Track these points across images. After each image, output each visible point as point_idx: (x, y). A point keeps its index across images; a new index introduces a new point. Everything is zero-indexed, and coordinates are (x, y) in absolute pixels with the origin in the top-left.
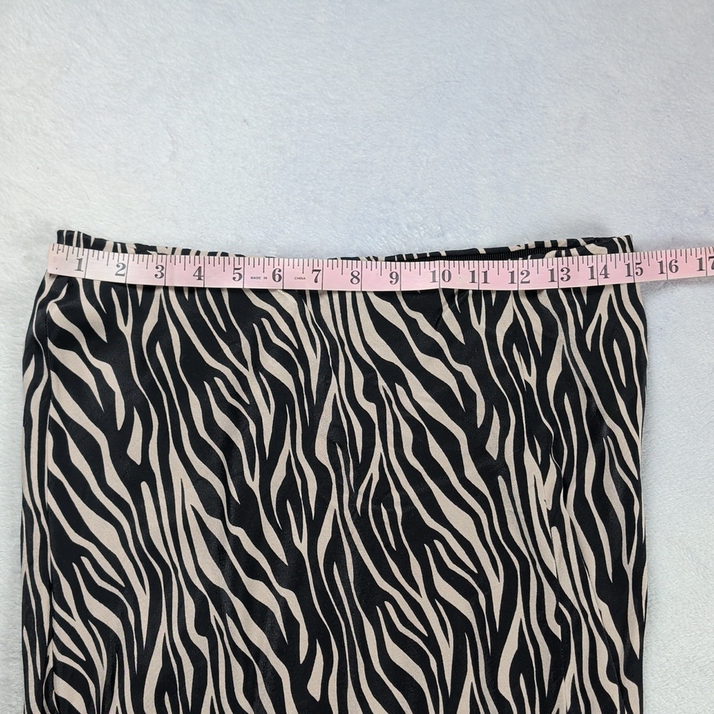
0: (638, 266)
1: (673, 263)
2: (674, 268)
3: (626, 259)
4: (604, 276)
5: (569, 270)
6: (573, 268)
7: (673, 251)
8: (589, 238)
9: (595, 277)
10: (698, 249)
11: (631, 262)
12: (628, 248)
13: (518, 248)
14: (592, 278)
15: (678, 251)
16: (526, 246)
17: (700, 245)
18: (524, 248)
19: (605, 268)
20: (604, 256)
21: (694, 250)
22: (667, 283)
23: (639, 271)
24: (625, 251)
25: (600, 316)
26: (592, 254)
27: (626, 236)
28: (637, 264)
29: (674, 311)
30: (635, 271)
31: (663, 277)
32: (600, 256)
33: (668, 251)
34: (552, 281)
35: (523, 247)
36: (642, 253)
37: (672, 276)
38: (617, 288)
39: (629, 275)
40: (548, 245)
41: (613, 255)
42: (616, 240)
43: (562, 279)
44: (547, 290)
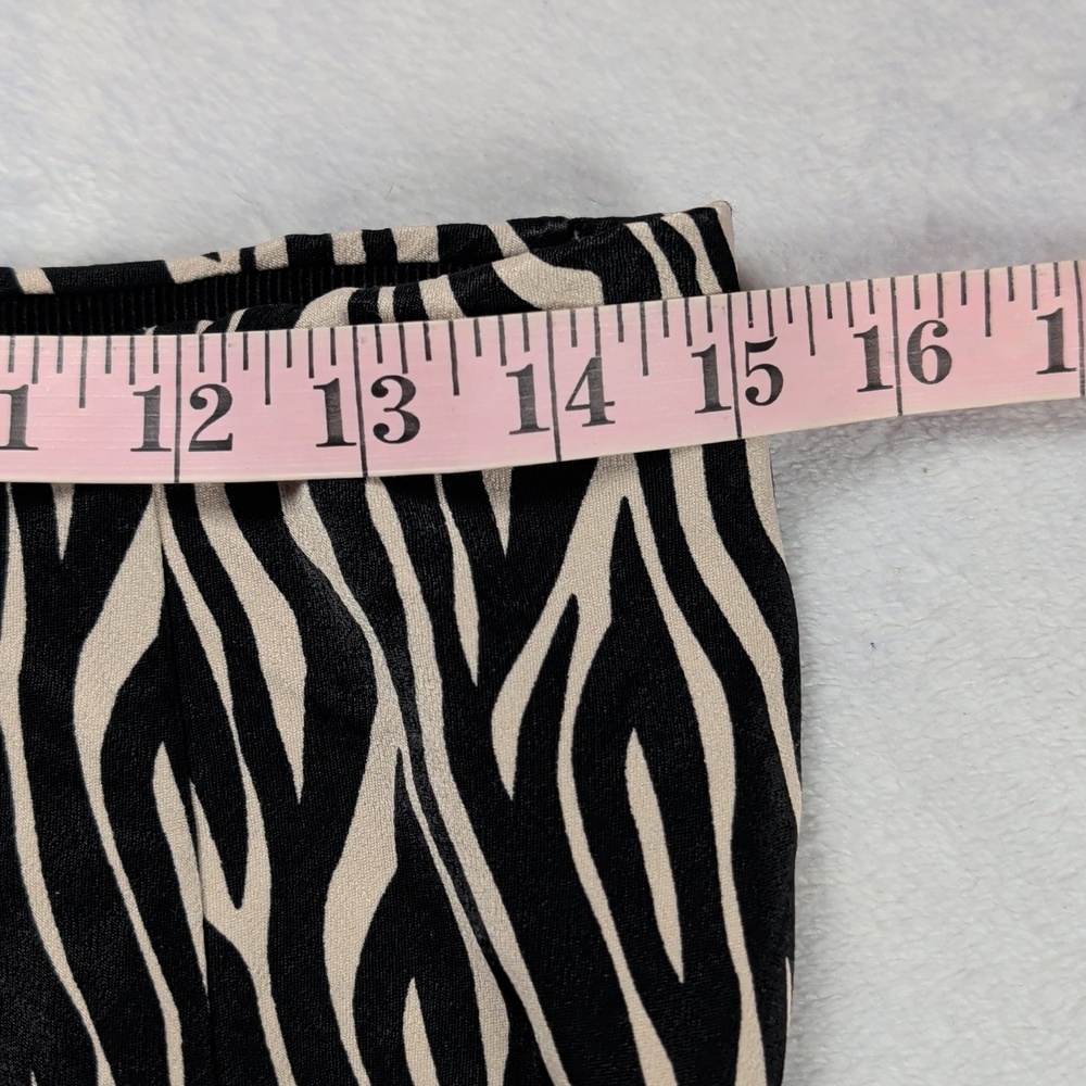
0: (757, 358)
1: (928, 338)
2: (930, 363)
3: (698, 324)
4: (586, 415)
5: (409, 391)
6: (430, 378)
7: (928, 282)
8: (542, 221)
9: (543, 417)
10: (1045, 269)
11: (719, 338)
12: (705, 273)
13: (207, 269)
14: (529, 426)
15: (952, 279)
16: (247, 255)
17: (1054, 250)
18: (236, 268)
19: (593, 371)
20: (585, 316)
21: (1022, 274)
22: (902, 430)
23: (762, 381)
24: (689, 287)
25: (573, 603)
26: (524, 307)
27: (695, 214)
28: (753, 348)
29: (933, 559)
30: (744, 383)
31: (881, 406)
32: (561, 318)
33: (905, 283)
34: (335, 440)
35: (230, 264)
36: (778, 295)
37: (921, 399)
38: (655, 468)
39: (713, 406)
40: (350, 251)
41: (631, 309)
42: (642, 231)
43: (381, 430)
44: (313, 484)
